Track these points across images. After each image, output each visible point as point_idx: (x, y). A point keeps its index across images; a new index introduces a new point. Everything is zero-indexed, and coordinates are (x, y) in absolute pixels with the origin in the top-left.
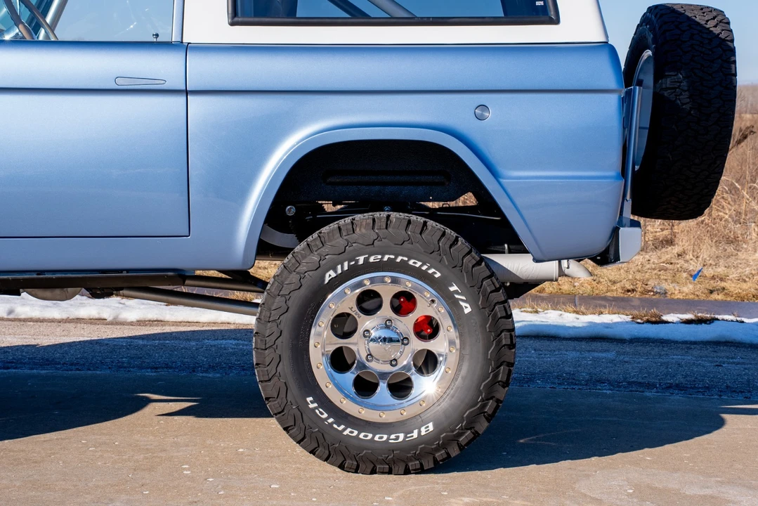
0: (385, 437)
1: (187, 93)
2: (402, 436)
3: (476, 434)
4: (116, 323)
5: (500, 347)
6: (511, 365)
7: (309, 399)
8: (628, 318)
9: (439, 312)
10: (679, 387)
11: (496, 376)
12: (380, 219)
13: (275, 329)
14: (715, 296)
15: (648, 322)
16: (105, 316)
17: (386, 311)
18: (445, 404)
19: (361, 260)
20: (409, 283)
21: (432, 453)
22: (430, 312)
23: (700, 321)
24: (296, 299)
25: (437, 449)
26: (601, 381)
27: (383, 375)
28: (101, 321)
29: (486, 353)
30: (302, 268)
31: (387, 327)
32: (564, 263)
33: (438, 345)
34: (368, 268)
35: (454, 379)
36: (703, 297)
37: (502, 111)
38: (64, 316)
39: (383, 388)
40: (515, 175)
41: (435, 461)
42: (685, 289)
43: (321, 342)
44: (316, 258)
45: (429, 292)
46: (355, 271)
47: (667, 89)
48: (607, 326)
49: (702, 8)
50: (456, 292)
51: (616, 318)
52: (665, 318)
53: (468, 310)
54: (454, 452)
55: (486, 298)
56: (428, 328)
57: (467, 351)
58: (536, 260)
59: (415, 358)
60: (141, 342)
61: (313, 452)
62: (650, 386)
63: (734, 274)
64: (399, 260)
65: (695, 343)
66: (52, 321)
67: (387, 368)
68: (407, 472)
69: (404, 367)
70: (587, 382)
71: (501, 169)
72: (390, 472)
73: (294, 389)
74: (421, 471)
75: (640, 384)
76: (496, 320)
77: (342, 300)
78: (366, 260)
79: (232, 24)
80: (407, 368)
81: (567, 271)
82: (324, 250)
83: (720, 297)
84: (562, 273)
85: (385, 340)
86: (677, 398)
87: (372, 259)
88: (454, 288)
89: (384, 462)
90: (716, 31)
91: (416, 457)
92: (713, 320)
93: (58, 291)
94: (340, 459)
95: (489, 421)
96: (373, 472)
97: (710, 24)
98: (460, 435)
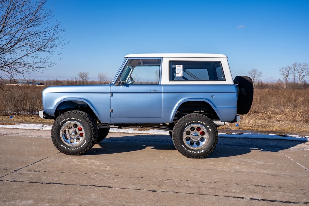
0: (196, 152)
1: (162, 93)
2: (199, 152)
3: (211, 152)
4: (127, 133)
5: (216, 137)
6: (218, 140)
7: (183, 145)
8: (226, 133)
9: (205, 131)
10: (240, 145)
11: (215, 142)
12: (195, 114)
13: (177, 133)
14: (240, 129)
15: (230, 134)
16: (125, 132)
17: (195, 130)
18: (206, 146)
19: (192, 122)
20: (200, 126)
21: (204, 155)
22: (203, 131)
23: (240, 134)
24: (181, 128)
25: (205, 154)
26: (226, 144)
27: (195, 141)
28: (124, 133)
29: (213, 138)
30: (182, 123)
31: (196, 133)
32: (225, 122)
33: (204, 136)
34: (193, 123)
35: (208, 142)
36: (238, 129)
37: (216, 96)
38: (118, 132)
39: (195, 143)
40: (218, 107)
41: (204, 156)
42: (234, 128)
43: (185, 136)
44: (184, 121)
45: (204, 127)
46: (191, 123)
47: (242, 91)
48: (223, 135)
49: (247, 77)
50: (208, 127)
51: (223, 133)
52: (233, 133)
53: (210, 130)
54: (208, 155)
55: (214, 128)
56: (203, 133)
57: (210, 137)
58: (222, 122)
59: (200, 139)
60: (136, 137)
61: (183, 155)
62: (235, 145)
63: (242, 125)
64: (198, 121)
65: (240, 138)
66: (116, 133)
67: (195, 140)
68: (199, 158)
69: (198, 140)
70: (223, 145)
71: (216, 106)
72: (196, 158)
73: (180, 143)
74: (202, 158)
75: (233, 145)
76: (215, 132)
77: (188, 129)
78: (193, 121)
79: (169, 81)
80: (199, 140)
81: (226, 124)
82: (185, 120)
83: (241, 129)
84: (225, 124)
85: (196, 135)
86: (240, 147)
87: (194, 121)
88: (208, 126)
89: (196, 156)
90: (250, 81)
91: (201, 156)
92: (242, 134)
93: (135, 127)
94: (188, 156)
95: (214, 149)
96: (194, 158)
97: (248, 80)
98: (209, 152)
